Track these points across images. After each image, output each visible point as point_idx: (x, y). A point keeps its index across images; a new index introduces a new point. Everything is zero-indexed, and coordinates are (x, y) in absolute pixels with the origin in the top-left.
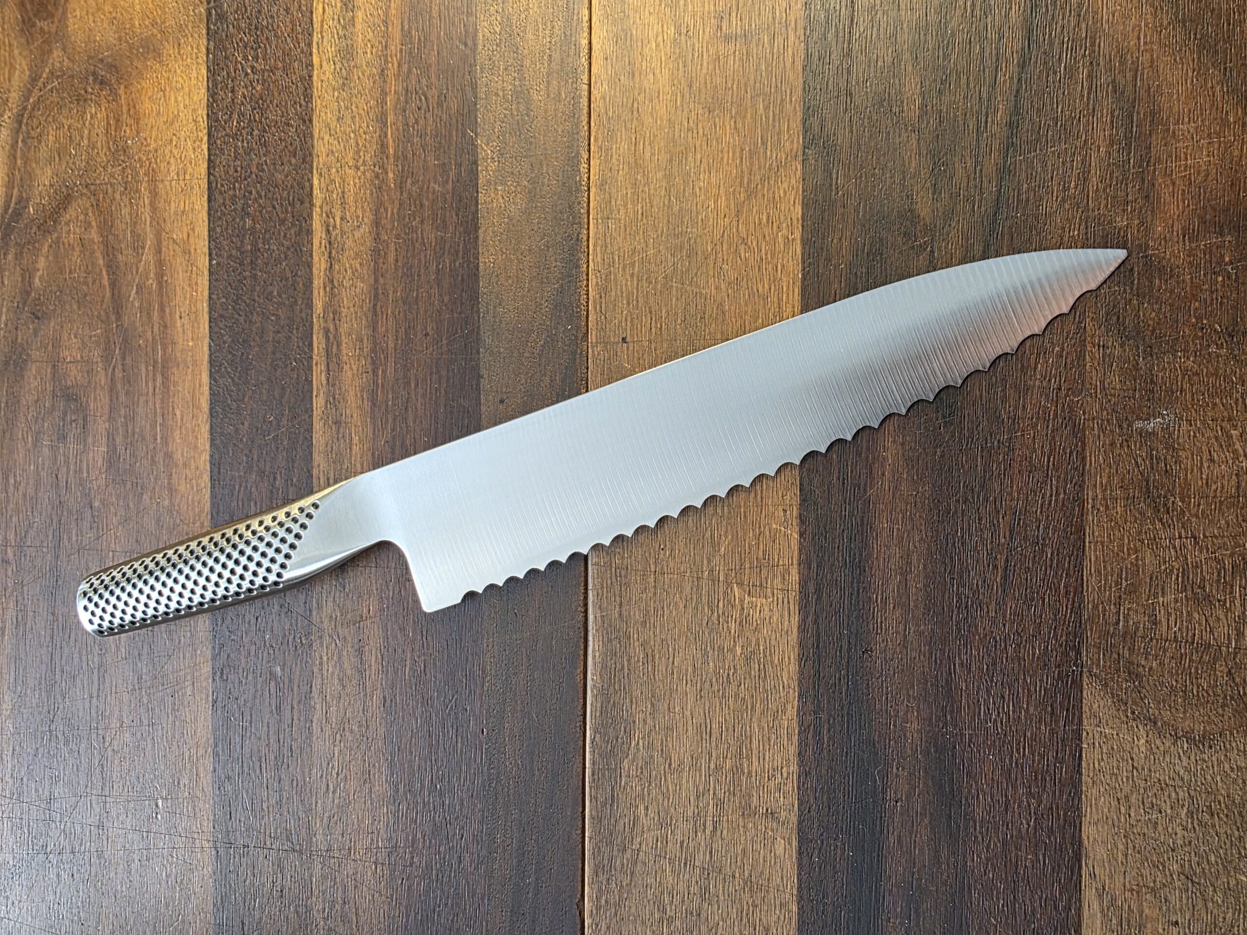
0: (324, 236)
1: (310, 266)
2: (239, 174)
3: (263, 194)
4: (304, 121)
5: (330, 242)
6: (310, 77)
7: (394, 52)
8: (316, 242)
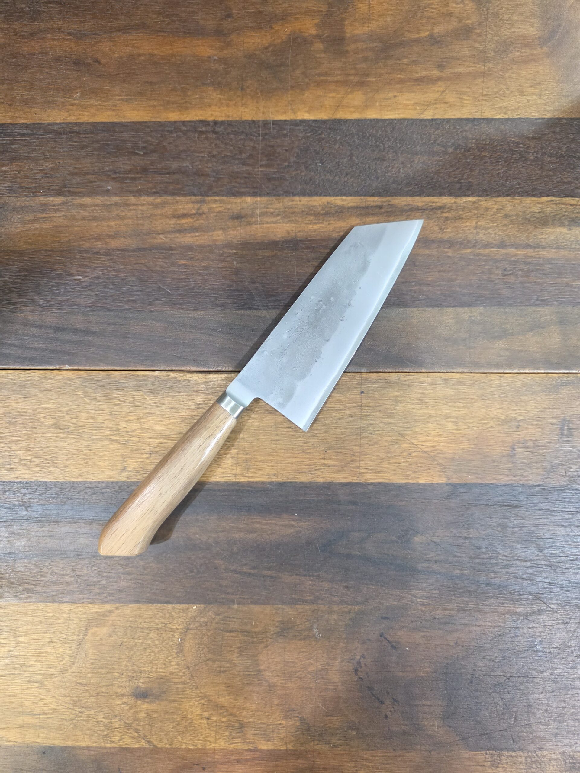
0: (438, 204)
1: (420, 195)
2: (481, 142)
3: (468, 160)
4: (508, 191)
5: (433, 209)
6: (534, 196)
7: (540, 253)
8: (435, 199)
